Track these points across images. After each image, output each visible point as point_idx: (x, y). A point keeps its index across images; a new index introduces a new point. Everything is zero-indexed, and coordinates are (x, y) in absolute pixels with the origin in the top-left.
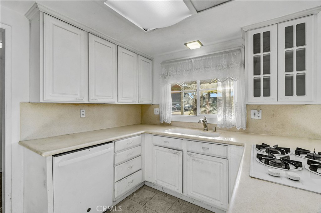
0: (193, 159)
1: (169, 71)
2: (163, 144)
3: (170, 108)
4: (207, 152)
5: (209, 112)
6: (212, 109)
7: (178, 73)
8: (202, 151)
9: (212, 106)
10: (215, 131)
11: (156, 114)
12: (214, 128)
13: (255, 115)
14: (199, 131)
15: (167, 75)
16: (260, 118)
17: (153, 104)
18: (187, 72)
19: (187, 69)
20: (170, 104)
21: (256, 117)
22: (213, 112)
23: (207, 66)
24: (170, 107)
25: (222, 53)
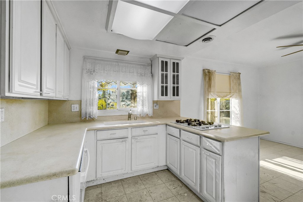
0: (137, 142)
1: (96, 68)
2: (109, 137)
3: (96, 104)
4: (147, 133)
5: (128, 105)
6: (130, 102)
7: (105, 72)
8: (143, 133)
9: (130, 101)
10: (136, 120)
11: (75, 111)
12: (135, 117)
13: (155, 107)
14: (124, 121)
15: (94, 71)
16: (158, 108)
17: (69, 99)
18: (114, 72)
19: (115, 70)
20: (96, 100)
21: (156, 108)
22: (131, 105)
23: (131, 72)
24: (96, 102)
25: (141, 65)
